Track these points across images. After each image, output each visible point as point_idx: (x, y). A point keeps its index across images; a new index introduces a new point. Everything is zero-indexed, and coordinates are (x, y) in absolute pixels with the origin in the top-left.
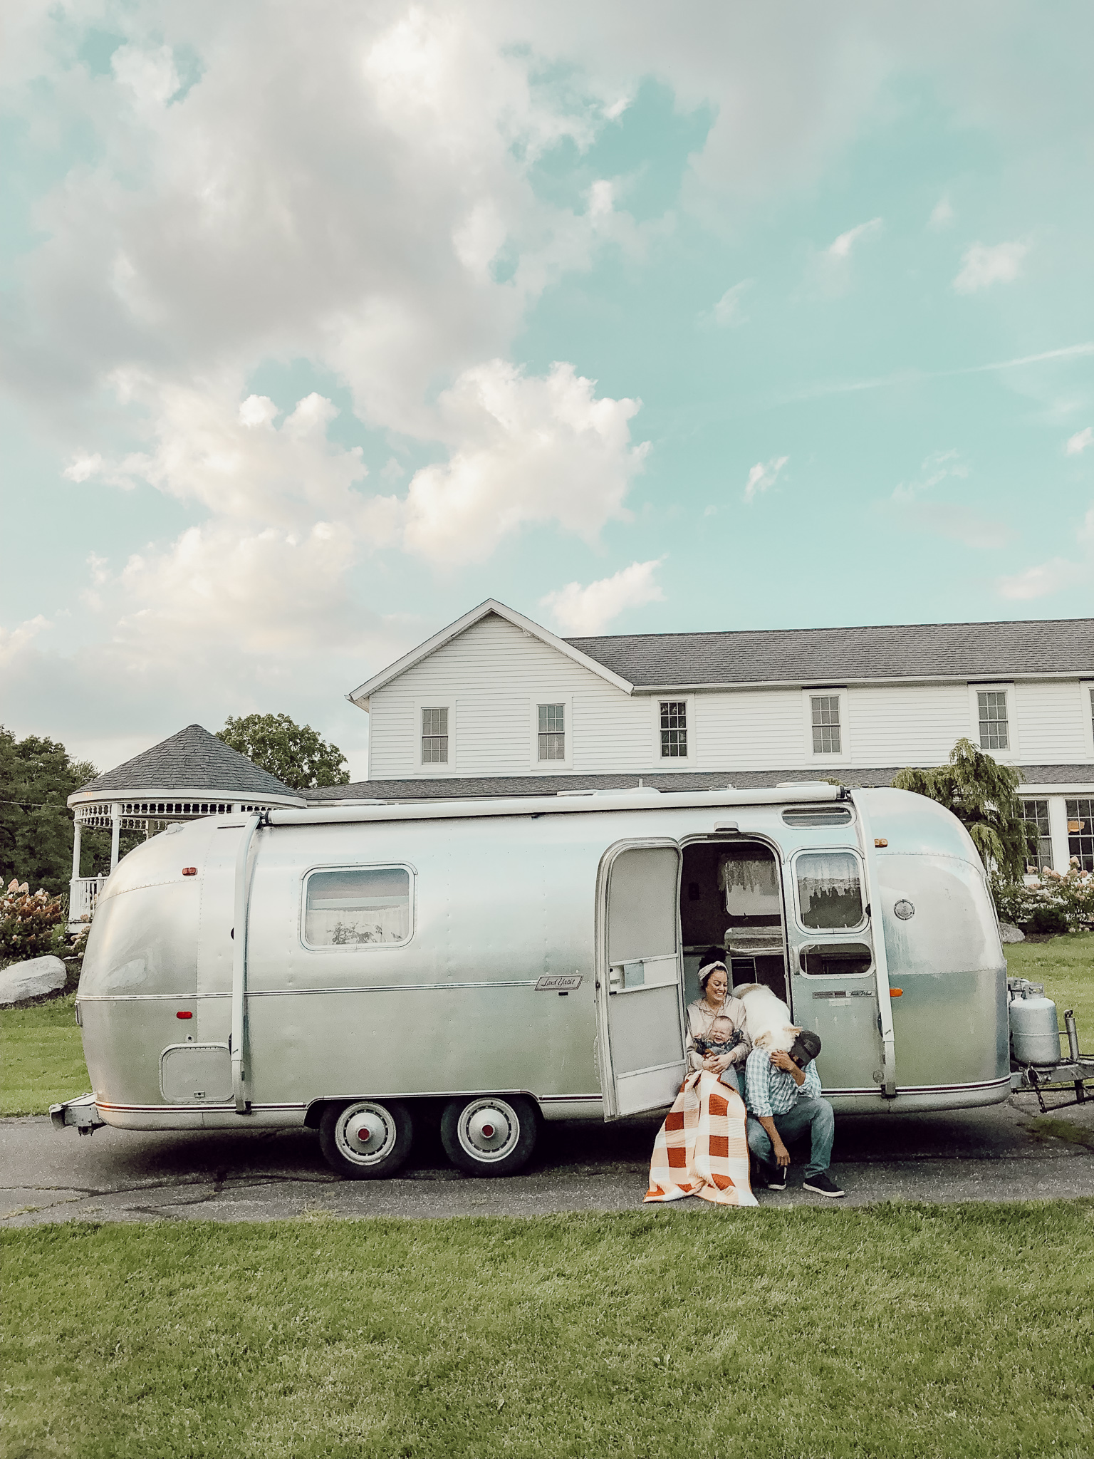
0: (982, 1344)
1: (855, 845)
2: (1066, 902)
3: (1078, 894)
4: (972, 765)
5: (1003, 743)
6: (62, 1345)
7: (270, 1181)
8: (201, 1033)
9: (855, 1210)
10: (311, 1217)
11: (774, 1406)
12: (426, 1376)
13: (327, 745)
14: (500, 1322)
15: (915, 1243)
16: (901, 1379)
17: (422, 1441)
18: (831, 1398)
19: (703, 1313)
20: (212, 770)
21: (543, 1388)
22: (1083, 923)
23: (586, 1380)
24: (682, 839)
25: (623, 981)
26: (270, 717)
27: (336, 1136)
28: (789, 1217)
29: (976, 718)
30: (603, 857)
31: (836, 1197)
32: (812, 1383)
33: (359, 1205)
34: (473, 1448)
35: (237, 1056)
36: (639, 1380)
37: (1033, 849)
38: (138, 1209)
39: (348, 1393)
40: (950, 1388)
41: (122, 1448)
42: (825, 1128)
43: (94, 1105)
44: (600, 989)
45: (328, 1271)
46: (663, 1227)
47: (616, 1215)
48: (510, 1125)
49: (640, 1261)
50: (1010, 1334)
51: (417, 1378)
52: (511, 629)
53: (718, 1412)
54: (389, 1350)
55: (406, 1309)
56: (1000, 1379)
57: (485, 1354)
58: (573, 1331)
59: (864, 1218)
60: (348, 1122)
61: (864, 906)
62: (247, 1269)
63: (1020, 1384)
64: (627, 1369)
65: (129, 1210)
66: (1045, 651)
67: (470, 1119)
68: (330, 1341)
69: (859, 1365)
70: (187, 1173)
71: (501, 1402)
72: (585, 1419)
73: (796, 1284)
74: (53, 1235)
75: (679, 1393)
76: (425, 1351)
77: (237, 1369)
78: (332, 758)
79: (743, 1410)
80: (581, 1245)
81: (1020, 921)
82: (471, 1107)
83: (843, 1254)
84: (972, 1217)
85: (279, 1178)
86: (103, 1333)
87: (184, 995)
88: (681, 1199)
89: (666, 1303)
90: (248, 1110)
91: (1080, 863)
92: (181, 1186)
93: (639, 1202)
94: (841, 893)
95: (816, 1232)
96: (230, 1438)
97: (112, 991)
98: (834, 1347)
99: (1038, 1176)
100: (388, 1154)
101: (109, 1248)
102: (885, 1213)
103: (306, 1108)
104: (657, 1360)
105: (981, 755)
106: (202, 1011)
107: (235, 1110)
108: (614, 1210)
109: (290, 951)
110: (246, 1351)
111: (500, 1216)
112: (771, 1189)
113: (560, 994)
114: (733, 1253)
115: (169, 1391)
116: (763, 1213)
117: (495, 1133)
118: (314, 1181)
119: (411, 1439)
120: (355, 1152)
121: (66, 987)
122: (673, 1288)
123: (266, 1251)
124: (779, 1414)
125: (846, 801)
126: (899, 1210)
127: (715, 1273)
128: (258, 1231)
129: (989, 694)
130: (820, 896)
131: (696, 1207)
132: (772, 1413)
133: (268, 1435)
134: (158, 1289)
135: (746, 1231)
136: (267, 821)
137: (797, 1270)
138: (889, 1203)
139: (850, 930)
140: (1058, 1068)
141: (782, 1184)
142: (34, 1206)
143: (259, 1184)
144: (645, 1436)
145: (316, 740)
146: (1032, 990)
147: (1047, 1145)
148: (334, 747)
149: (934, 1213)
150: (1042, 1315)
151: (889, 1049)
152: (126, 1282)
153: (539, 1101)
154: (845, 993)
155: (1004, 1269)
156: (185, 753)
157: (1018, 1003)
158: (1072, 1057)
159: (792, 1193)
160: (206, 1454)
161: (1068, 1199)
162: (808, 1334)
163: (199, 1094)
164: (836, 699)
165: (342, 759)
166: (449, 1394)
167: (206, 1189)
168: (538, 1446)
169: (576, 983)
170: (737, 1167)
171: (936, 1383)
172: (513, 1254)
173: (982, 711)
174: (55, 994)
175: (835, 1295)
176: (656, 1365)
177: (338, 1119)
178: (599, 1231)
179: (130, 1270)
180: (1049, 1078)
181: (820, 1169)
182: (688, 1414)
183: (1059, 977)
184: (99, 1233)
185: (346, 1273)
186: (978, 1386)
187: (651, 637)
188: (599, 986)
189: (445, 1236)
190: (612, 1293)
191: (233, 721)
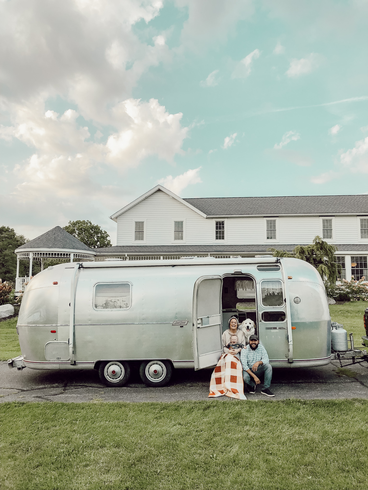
0: (320, 452)
1: (281, 278)
2: (350, 291)
3: (354, 288)
4: (320, 245)
5: (330, 237)
6: (11, 447)
7: (82, 387)
8: (59, 337)
9: (278, 402)
10: (96, 401)
11: (251, 474)
12: (134, 460)
13: (103, 231)
14: (159, 441)
15: (298, 414)
16: (293, 464)
17: (132, 485)
18: (270, 471)
19: (227, 439)
20: (64, 242)
21: (173, 466)
22: (355, 298)
23: (187, 463)
24: (223, 275)
25: (202, 323)
26: (84, 221)
27: (104, 373)
28: (256, 404)
29: (322, 228)
30: (196, 282)
31: (272, 397)
32: (263, 465)
33: (112, 397)
34: (149, 487)
35: (71, 346)
36: (205, 464)
37: (339, 273)
38: (37, 397)
39: (107, 467)
40: (309, 468)
41: (31, 486)
42: (269, 373)
43: (23, 360)
44: (194, 326)
45: (101, 421)
46: (214, 407)
47: (198, 402)
48: (163, 370)
49: (206, 420)
50: (330, 448)
51: (131, 461)
52: (165, 195)
53: (232, 475)
54: (121, 451)
55: (127, 436)
56: (326, 465)
57: (154, 453)
58: (183, 445)
59: (282, 405)
60: (108, 368)
61: (284, 299)
62: (74, 420)
63: (333, 467)
64: (201, 459)
65: (34, 397)
66: (346, 206)
67: (149, 368)
68: (102, 447)
69: (279, 459)
70: (54, 384)
71: (159, 471)
72: (187, 477)
73: (258, 429)
74: (8, 406)
75: (219, 468)
76: (133, 452)
77: (70, 457)
78: (105, 235)
79: (240, 475)
80: (187, 413)
81: (334, 296)
82: (150, 364)
83: (274, 418)
84: (317, 405)
85: (85, 386)
86: (25, 443)
87: (53, 325)
88: (220, 396)
89: (214, 435)
90: (75, 363)
91: (355, 278)
92: (52, 389)
93: (206, 397)
94: (276, 294)
95: (265, 410)
96: (67, 482)
97: (28, 323)
98: (271, 452)
99: (339, 390)
100: (122, 379)
101: (27, 412)
102: (288, 403)
103: (94, 363)
104: (212, 456)
105: (323, 241)
106: (60, 330)
107: (70, 364)
108: (197, 401)
109: (89, 311)
110: (73, 450)
111: (159, 402)
112: (250, 393)
113: (181, 327)
114: (237, 417)
115: (47, 465)
116: (248, 402)
117: (158, 373)
118: (97, 388)
119: (128, 484)
120: (111, 378)
121: (14, 315)
122: (217, 429)
123: (80, 414)
124: (252, 476)
125: (278, 263)
126: (293, 402)
127: (231, 424)
128: (78, 406)
129: (326, 220)
130: (269, 295)
131: (226, 400)
132: (250, 476)
133: (80, 482)
134: (44, 427)
135: (242, 409)
136: (82, 266)
137: (258, 423)
138: (289, 399)
139: (279, 307)
140: (347, 352)
141: (254, 392)
142: (2, 395)
143: (79, 388)
144: (207, 484)
145: (99, 229)
146: (339, 326)
147: (342, 378)
148: (105, 231)
149: (305, 403)
150: (340, 441)
151: (291, 347)
152: (33, 424)
153: (173, 362)
154: (276, 328)
155: (328, 424)
156: (55, 236)
157: (334, 331)
158: (351, 349)
159: (257, 395)
160: (59, 488)
161: (350, 399)
162: (262, 447)
163: (58, 358)
164: (275, 221)
165: (108, 236)
166: (141, 467)
167: (60, 390)
168: (171, 487)
169: (186, 323)
170: (240, 386)
171: (305, 466)
172: (163, 416)
173: (324, 226)
174: (10, 317)
175: (271, 433)
176: (211, 458)
177: (105, 367)
178: (192, 408)
179: (35, 420)
180: (344, 356)
181: (267, 387)
182: (222, 476)
183: (347, 317)
184: (24, 406)
185: (107, 422)
186: (319, 467)
187: (213, 199)
188: (194, 325)
189: (140, 408)
190: (196, 431)
191: (71, 222)
